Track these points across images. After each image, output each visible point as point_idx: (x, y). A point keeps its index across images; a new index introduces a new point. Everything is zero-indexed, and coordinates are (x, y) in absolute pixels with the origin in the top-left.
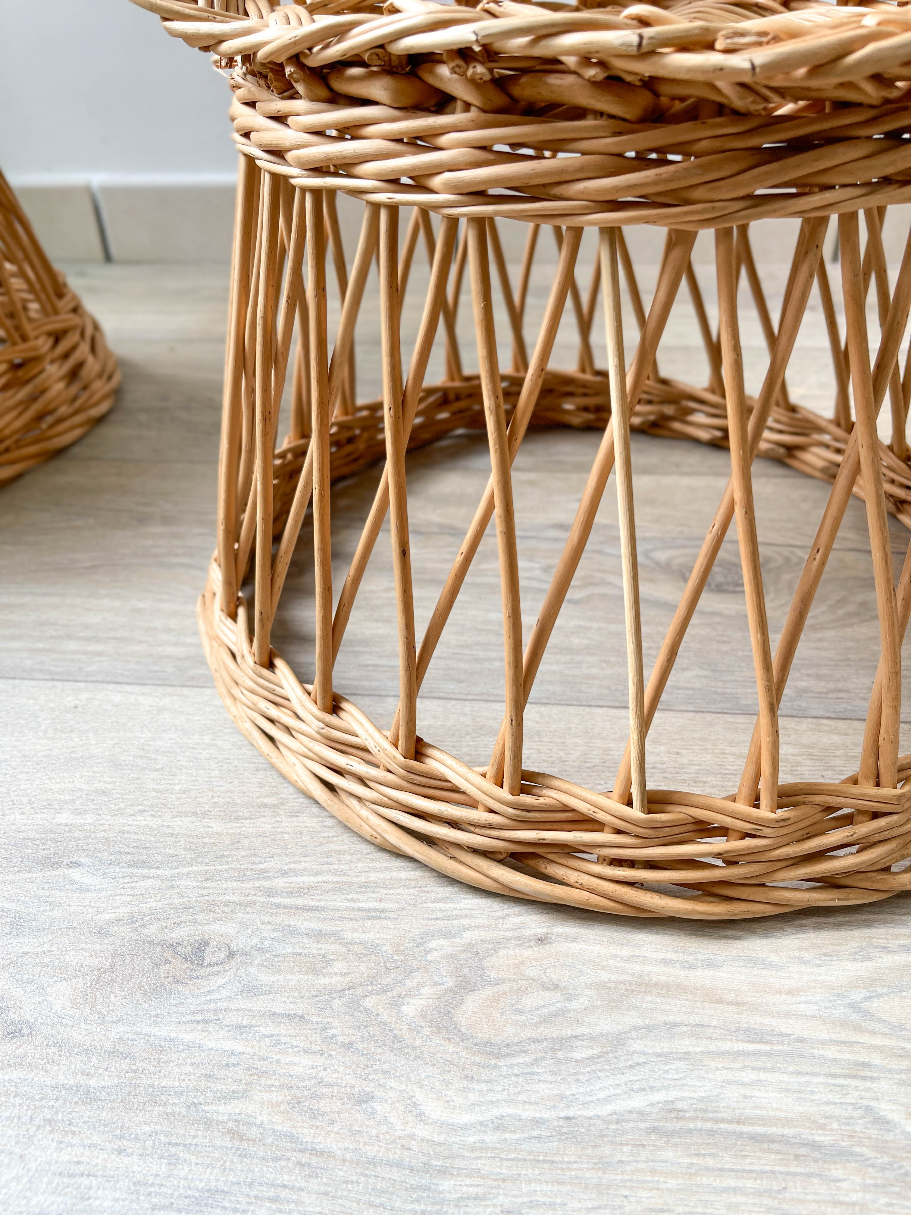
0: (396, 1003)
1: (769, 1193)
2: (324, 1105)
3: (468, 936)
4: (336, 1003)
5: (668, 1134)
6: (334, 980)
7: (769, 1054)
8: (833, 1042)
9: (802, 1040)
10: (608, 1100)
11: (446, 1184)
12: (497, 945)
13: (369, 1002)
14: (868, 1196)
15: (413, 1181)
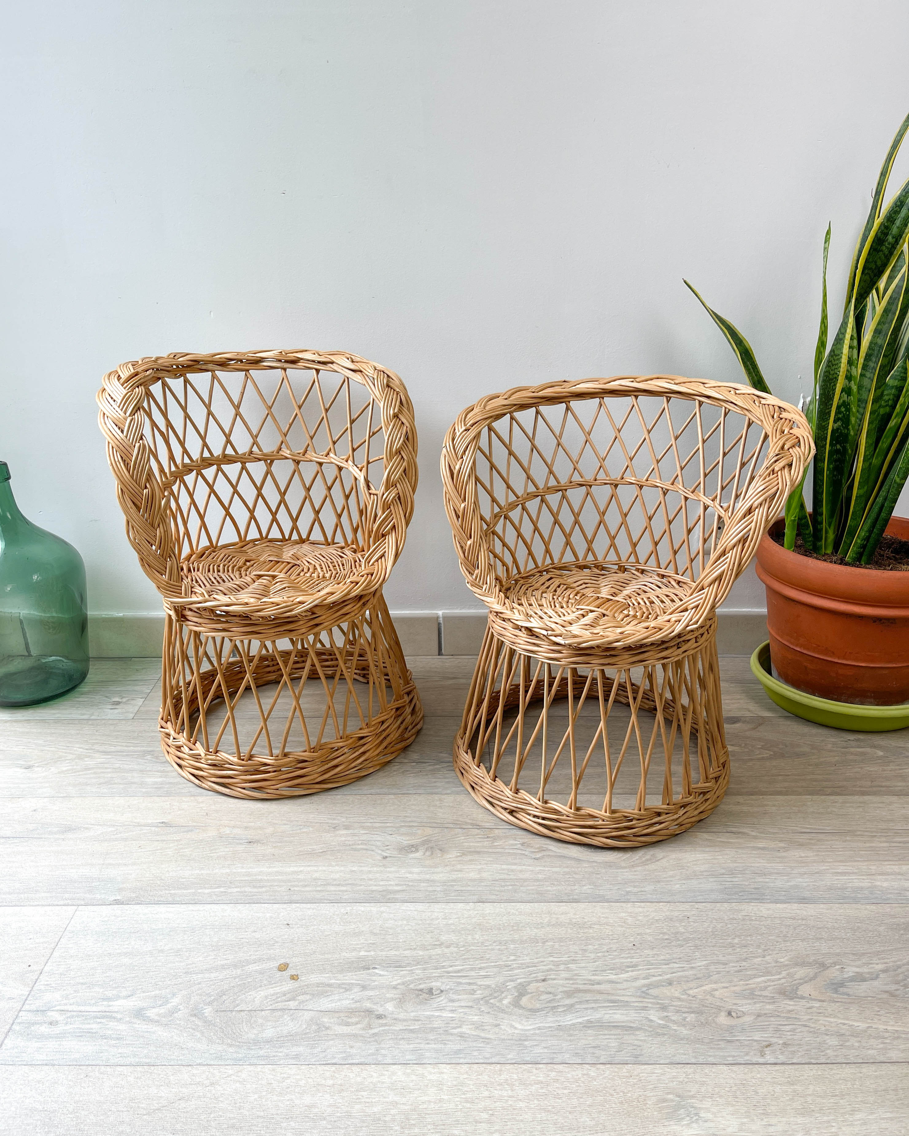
0: (501, 1001)
1: (619, 1039)
2: (486, 1028)
3: (519, 981)
4: (481, 1002)
5: (589, 1027)
6: (478, 996)
7: (617, 1006)
8: (636, 1002)
9: (627, 1002)
10: (571, 1020)
11: (526, 1043)
12: (529, 983)
13: (491, 1001)
14: (646, 1038)
15: (517, 1043)
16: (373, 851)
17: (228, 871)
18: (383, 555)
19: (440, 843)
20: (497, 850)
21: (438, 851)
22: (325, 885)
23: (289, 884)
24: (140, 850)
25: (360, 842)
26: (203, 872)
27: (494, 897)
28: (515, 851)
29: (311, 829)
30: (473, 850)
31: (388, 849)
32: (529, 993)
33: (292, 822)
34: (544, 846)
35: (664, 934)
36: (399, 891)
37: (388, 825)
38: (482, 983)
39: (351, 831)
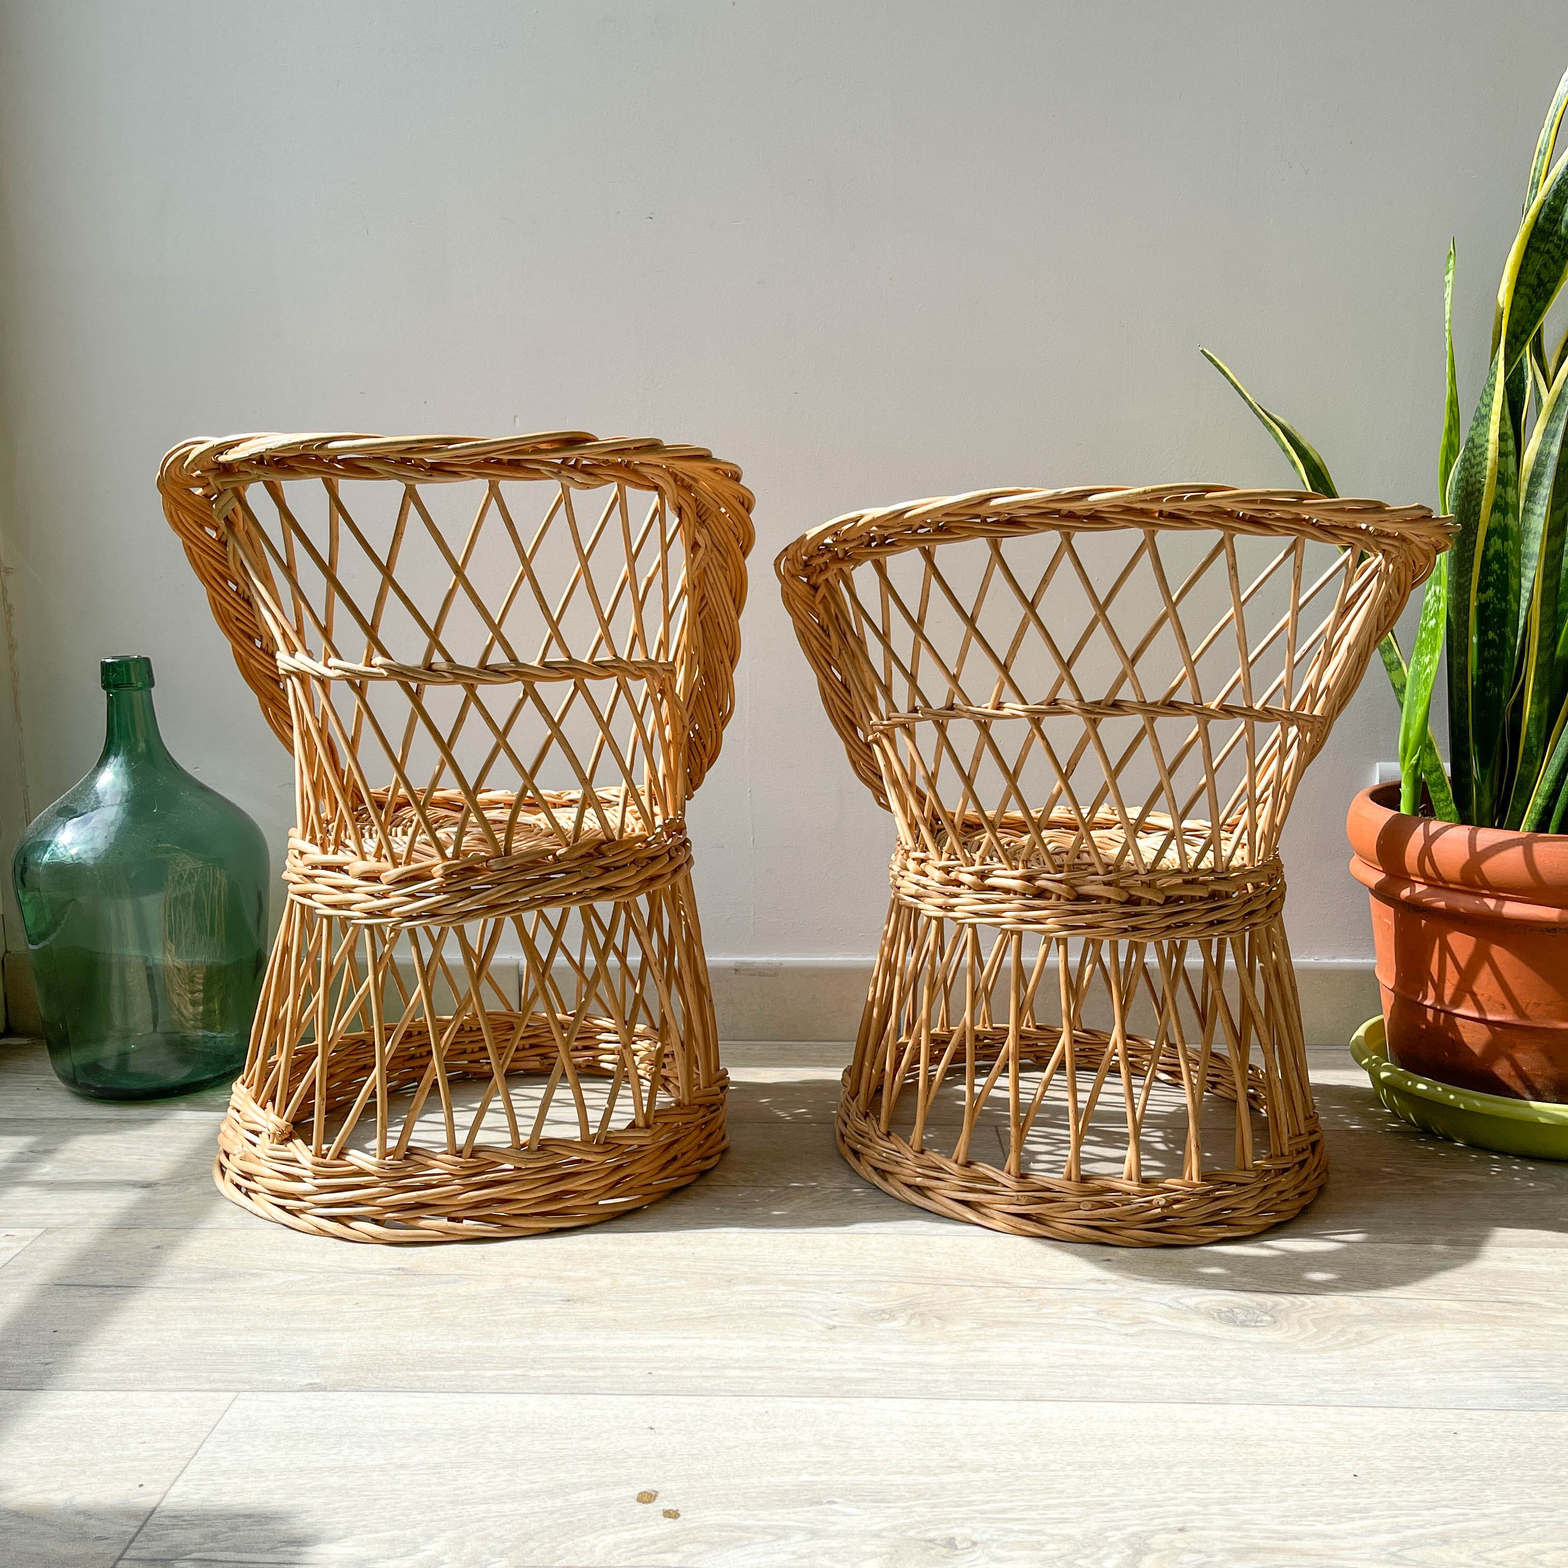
0: (1098, 1562)
3: (1130, 1530)
6: (1050, 1553)
12: (1153, 1533)
13: (1079, 1562)
16: (806, 1317)
17: (528, 1342)
19: (937, 1307)
20: (1050, 1321)
21: (934, 1320)
22: (718, 1368)
23: (650, 1365)
24: (357, 1309)
25: (780, 1304)
26: (478, 1344)
27: (1056, 1393)
28: (1085, 1322)
29: (684, 1282)
30: (1002, 1319)
31: (836, 1315)
32: (1153, 1551)
33: (647, 1271)
34: (1142, 1316)
35: (1413, 1459)
36: (865, 1380)
37: (831, 1278)
38: (1055, 1531)
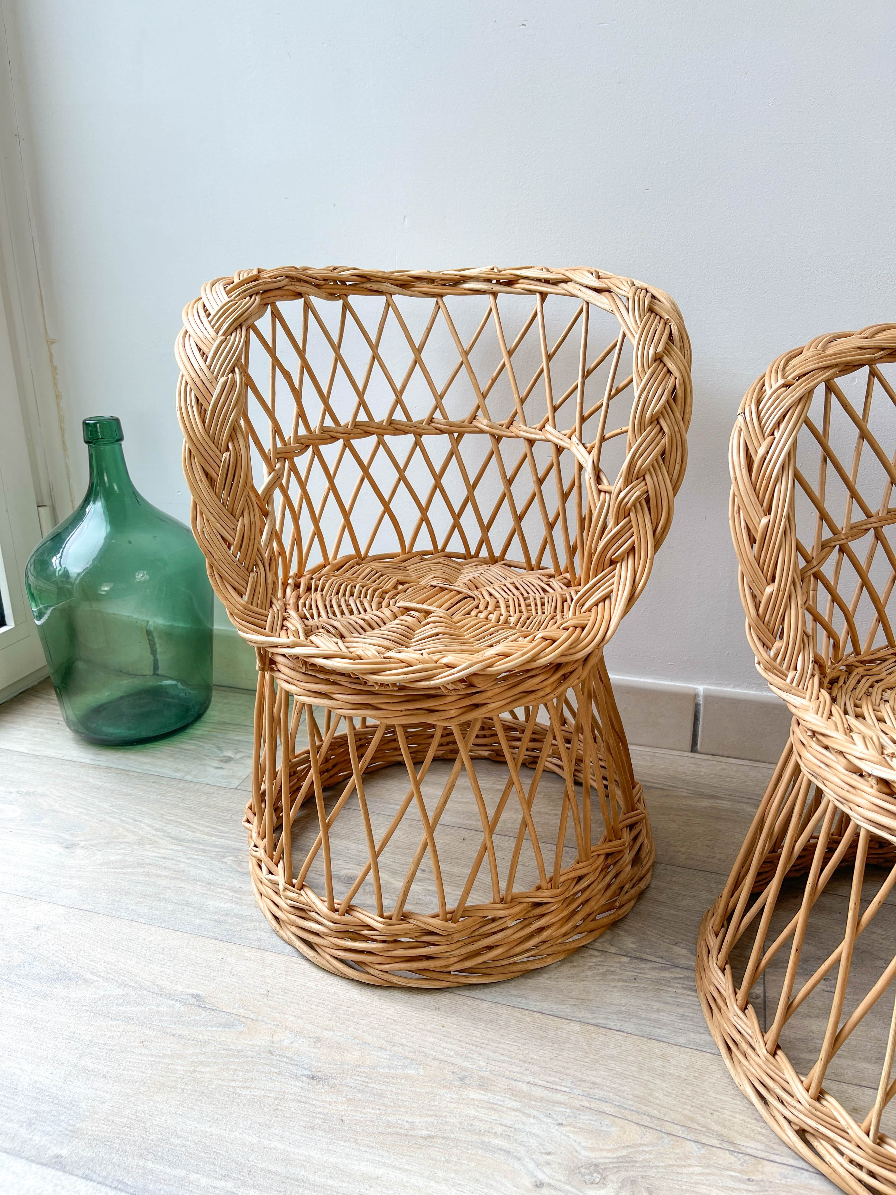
18: (606, 597)
26: (214, 1130)
39: (488, 1096)
